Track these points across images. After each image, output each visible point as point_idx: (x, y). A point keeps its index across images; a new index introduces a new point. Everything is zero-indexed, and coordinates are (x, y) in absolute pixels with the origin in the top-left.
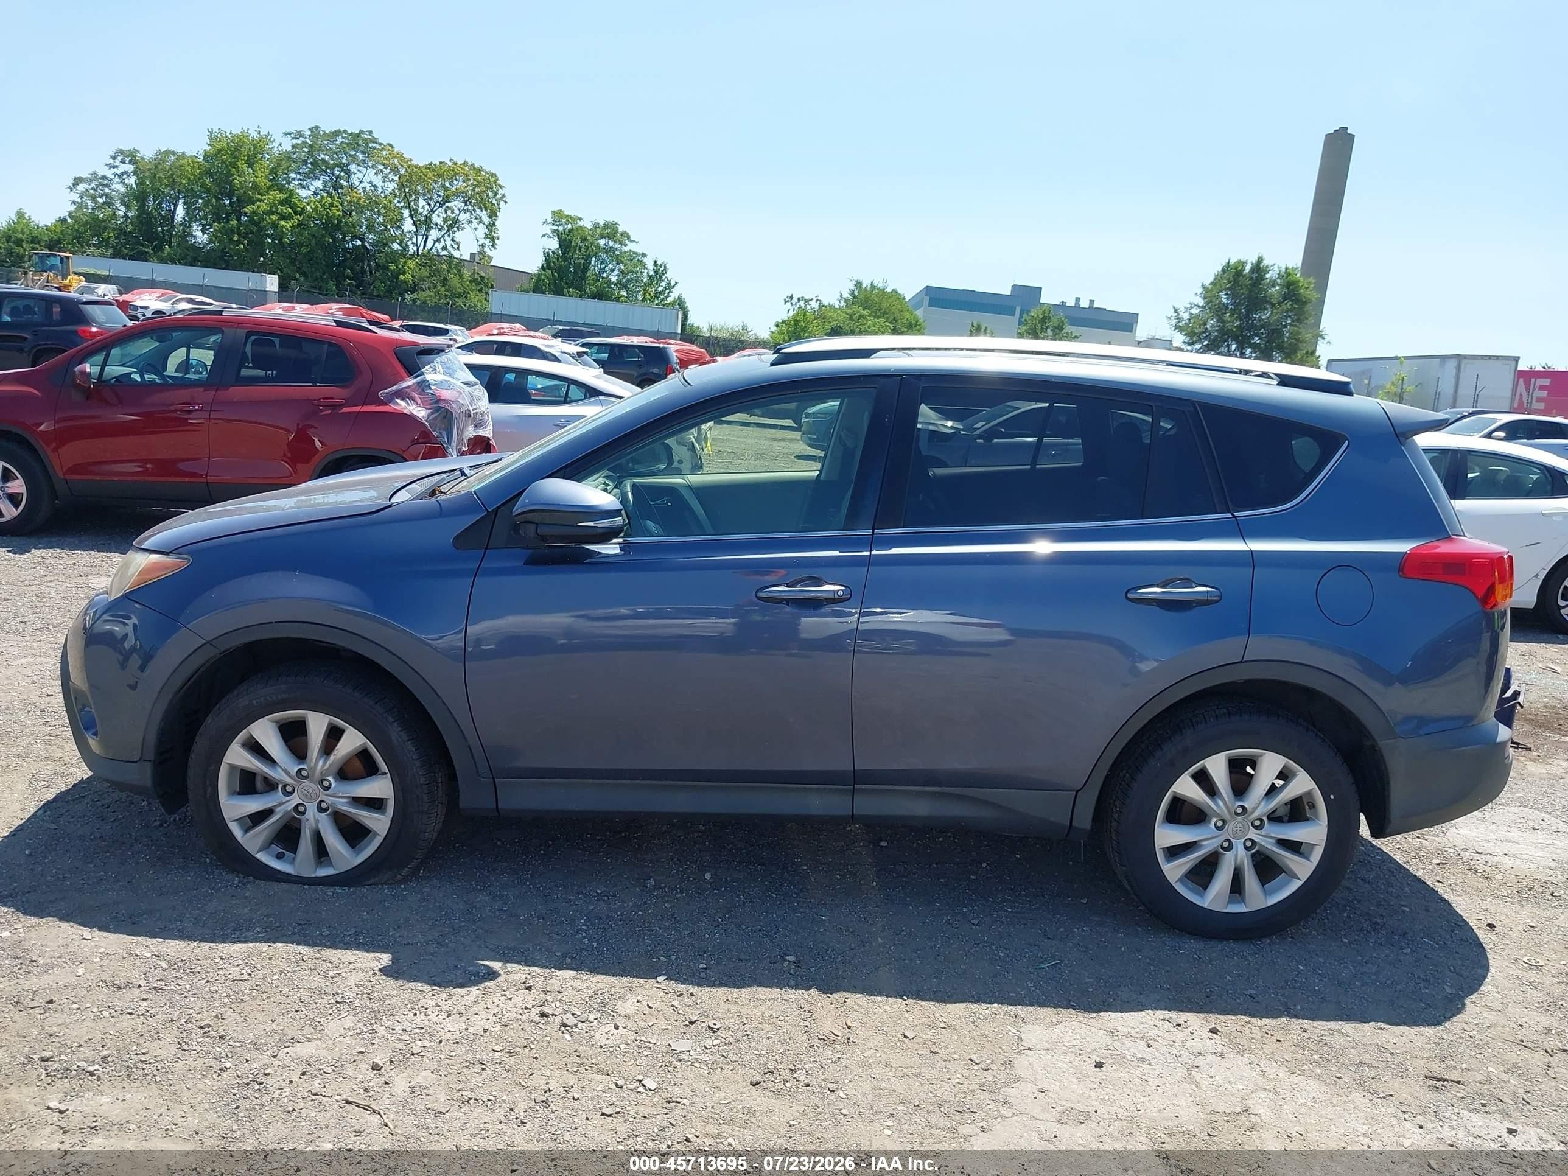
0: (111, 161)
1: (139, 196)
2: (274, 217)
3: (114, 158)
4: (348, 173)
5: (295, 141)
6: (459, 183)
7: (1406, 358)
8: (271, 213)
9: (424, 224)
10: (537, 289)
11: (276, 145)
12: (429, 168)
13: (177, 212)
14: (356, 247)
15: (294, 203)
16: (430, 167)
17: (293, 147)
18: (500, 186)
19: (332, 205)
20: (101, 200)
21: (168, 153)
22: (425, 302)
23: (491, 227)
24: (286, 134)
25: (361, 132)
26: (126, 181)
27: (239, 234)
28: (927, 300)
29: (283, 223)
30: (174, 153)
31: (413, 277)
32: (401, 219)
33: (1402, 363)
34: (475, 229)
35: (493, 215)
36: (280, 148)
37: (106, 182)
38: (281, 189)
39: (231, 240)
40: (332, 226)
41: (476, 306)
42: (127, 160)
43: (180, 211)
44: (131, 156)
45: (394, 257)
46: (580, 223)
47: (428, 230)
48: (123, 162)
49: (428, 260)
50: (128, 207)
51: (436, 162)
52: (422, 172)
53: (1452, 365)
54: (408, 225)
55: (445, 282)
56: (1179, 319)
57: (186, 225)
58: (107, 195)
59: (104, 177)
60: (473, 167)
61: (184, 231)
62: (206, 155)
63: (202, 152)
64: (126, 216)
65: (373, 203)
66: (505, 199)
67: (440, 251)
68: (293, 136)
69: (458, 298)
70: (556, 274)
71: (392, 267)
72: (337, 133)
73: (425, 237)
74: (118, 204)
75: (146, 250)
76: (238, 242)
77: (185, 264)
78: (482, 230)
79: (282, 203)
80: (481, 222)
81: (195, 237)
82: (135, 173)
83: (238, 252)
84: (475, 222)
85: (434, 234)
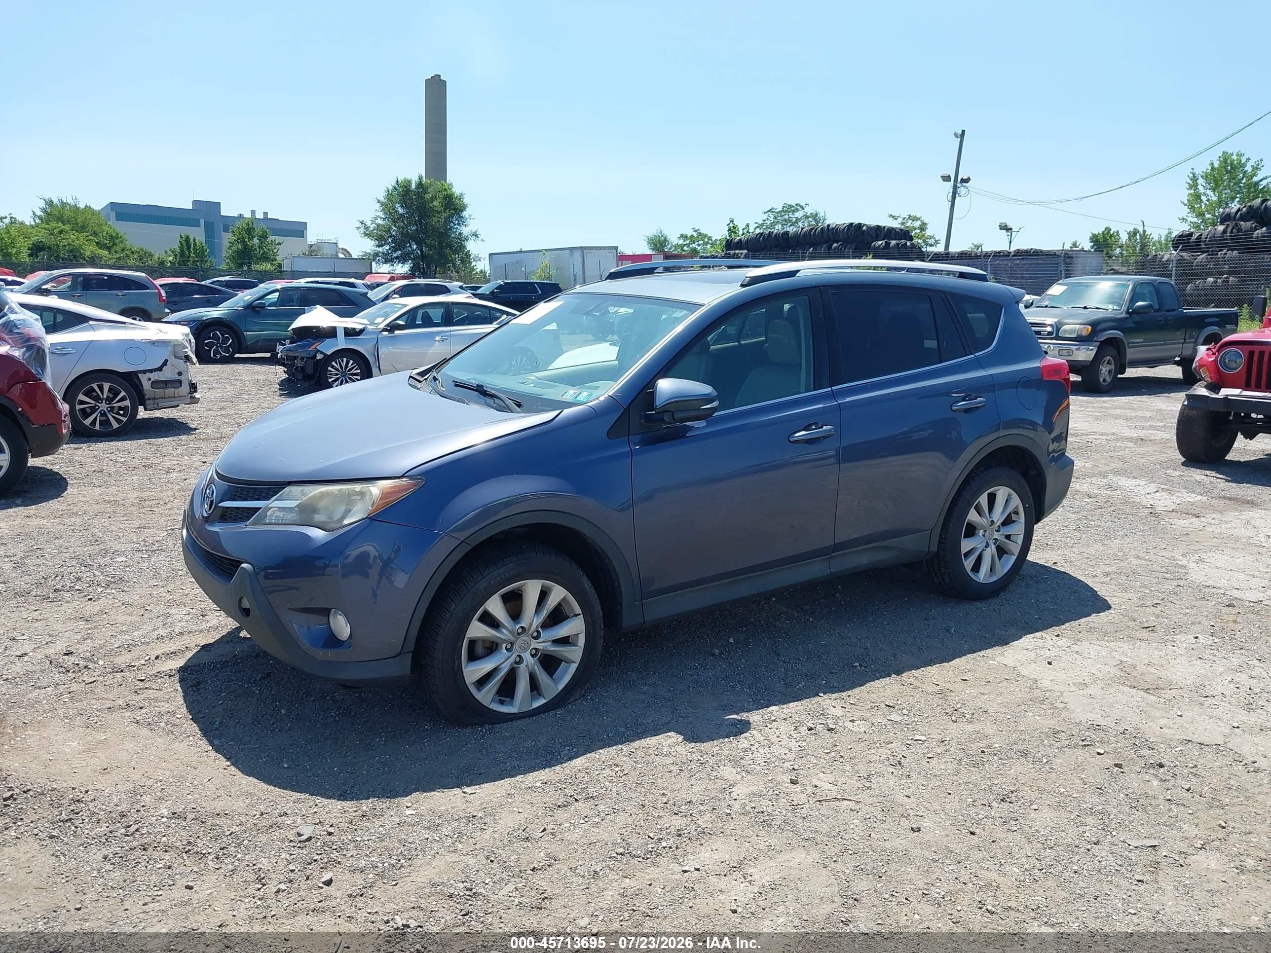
7: (546, 250)
28: (113, 215)
33: (544, 254)
53: (578, 254)
56: (367, 228)
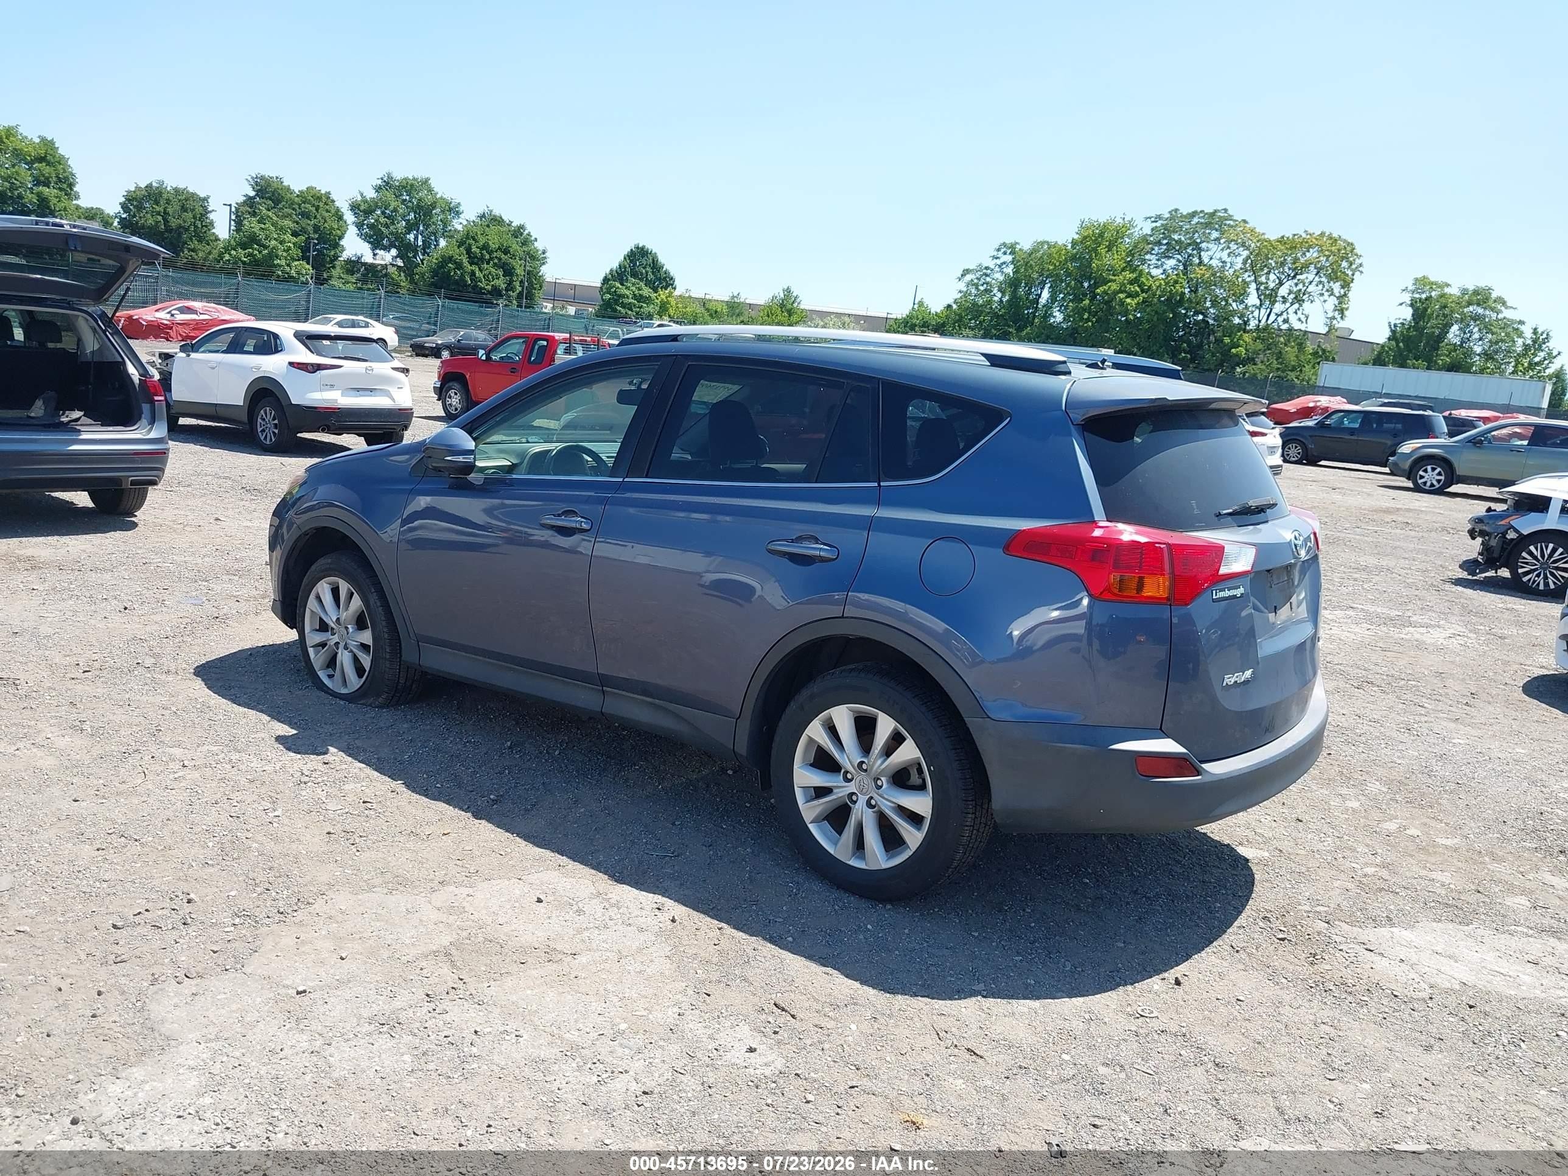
0: (995, 253)
1: (1013, 283)
2: (1122, 296)
3: (999, 250)
4: (1200, 250)
5: (1154, 225)
6: (1312, 254)
8: (1121, 292)
9: (1269, 296)
10: (1379, 360)
11: (1137, 229)
12: (1280, 242)
13: (1042, 295)
14: (1196, 323)
15: (1142, 282)
16: (1281, 240)
17: (1153, 229)
18: (1357, 255)
19: (1176, 282)
20: (982, 288)
21: (1042, 243)
22: (1255, 375)
23: (1342, 298)
24: (1147, 218)
25: (1216, 211)
26: (1005, 270)
27: (1089, 313)
29: (1128, 300)
30: (1048, 243)
31: (1246, 350)
32: (1245, 294)
34: (1325, 301)
35: (1346, 285)
36: (1141, 232)
37: (989, 271)
38: (1133, 271)
39: (1082, 319)
40: (1174, 302)
41: (1310, 379)
42: (1009, 251)
43: (1046, 295)
44: (1012, 248)
45: (1231, 331)
46: (1447, 290)
47: (1273, 303)
48: (1005, 253)
49: (1265, 333)
50: (1003, 293)
51: (1289, 234)
52: (1272, 245)
54: (1253, 299)
55: (1279, 355)
57: (1048, 307)
58: (987, 283)
59: (987, 268)
60: (1330, 237)
61: (1046, 312)
62: (1074, 243)
63: (1070, 241)
64: (1001, 301)
65: (1217, 278)
66: (1360, 269)
67: (1281, 324)
68: (1153, 219)
69: (1292, 371)
70: (1401, 344)
71: (1227, 340)
72: (1194, 214)
73: (1269, 310)
74: (995, 291)
75: (1011, 330)
76: (1088, 320)
77: (1039, 342)
78: (1332, 301)
79: (1131, 282)
80: (1332, 294)
81: (1054, 317)
82: (1012, 262)
83: (1086, 329)
84: (1326, 294)
85: (1278, 307)
